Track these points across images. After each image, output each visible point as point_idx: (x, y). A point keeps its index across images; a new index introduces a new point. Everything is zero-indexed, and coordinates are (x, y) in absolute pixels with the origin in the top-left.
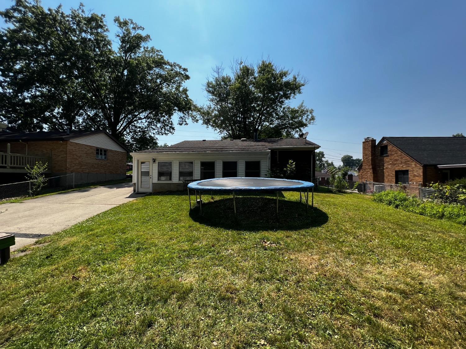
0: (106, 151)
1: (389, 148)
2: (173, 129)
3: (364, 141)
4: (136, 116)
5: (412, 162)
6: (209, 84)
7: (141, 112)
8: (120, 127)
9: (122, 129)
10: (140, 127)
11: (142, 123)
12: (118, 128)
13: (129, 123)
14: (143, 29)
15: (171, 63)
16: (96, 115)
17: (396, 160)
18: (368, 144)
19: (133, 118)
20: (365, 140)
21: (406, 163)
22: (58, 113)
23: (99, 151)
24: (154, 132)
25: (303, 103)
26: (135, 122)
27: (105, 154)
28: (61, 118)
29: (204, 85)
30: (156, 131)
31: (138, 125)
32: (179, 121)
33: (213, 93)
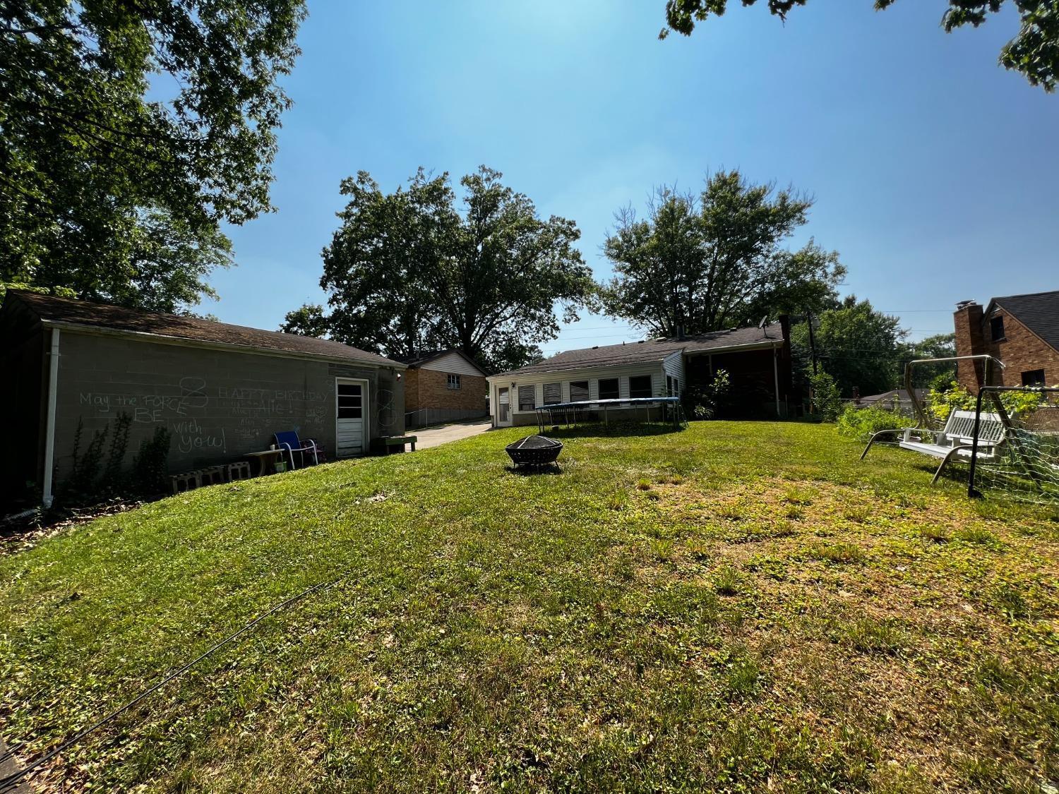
0: (459, 377)
1: (1006, 322)
2: (557, 329)
3: (957, 310)
4: (497, 315)
5: (1048, 350)
6: (610, 243)
7: (505, 308)
8: (474, 337)
9: (479, 340)
10: (503, 333)
11: (508, 326)
12: (472, 338)
13: (489, 328)
14: (501, 174)
15: (545, 222)
16: (442, 322)
17: (1021, 349)
18: (962, 317)
19: (493, 320)
20: (959, 308)
21: (1037, 354)
22: (395, 326)
23: (451, 378)
24: (527, 338)
25: (811, 242)
26: (497, 326)
27: (458, 382)
28: (398, 333)
29: (601, 248)
30: (530, 335)
31: (501, 329)
32: (564, 315)
33: (617, 257)
